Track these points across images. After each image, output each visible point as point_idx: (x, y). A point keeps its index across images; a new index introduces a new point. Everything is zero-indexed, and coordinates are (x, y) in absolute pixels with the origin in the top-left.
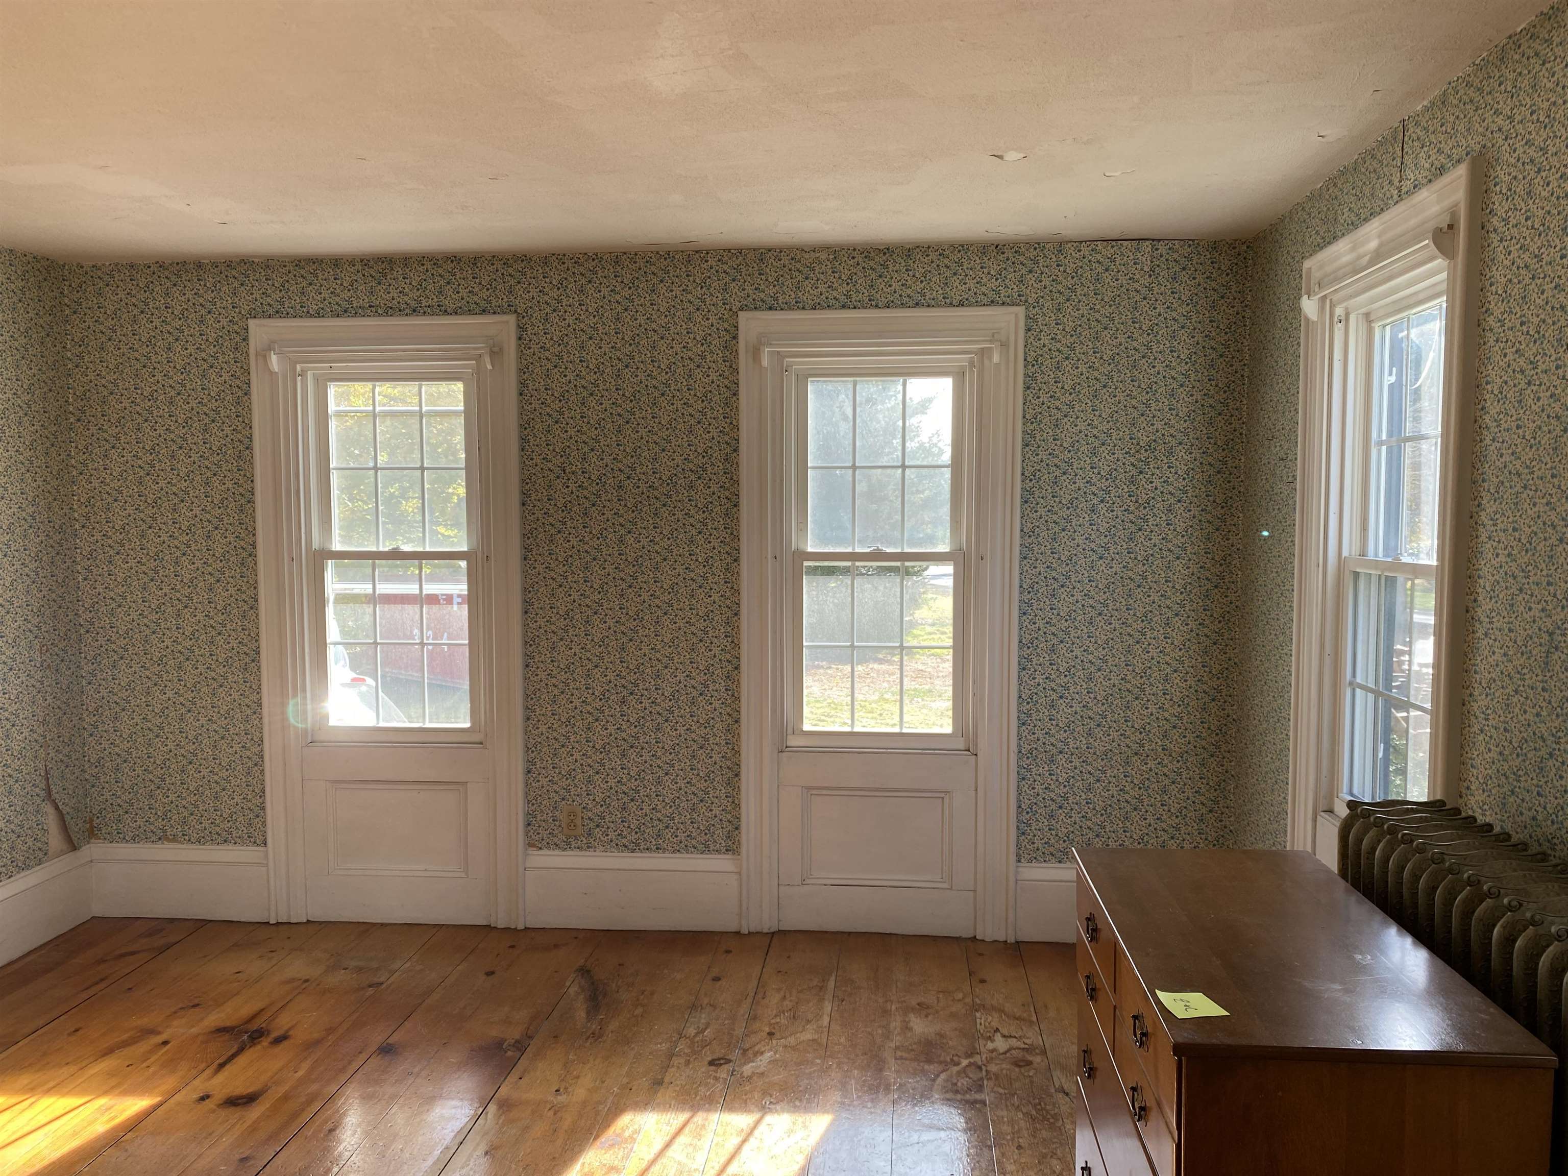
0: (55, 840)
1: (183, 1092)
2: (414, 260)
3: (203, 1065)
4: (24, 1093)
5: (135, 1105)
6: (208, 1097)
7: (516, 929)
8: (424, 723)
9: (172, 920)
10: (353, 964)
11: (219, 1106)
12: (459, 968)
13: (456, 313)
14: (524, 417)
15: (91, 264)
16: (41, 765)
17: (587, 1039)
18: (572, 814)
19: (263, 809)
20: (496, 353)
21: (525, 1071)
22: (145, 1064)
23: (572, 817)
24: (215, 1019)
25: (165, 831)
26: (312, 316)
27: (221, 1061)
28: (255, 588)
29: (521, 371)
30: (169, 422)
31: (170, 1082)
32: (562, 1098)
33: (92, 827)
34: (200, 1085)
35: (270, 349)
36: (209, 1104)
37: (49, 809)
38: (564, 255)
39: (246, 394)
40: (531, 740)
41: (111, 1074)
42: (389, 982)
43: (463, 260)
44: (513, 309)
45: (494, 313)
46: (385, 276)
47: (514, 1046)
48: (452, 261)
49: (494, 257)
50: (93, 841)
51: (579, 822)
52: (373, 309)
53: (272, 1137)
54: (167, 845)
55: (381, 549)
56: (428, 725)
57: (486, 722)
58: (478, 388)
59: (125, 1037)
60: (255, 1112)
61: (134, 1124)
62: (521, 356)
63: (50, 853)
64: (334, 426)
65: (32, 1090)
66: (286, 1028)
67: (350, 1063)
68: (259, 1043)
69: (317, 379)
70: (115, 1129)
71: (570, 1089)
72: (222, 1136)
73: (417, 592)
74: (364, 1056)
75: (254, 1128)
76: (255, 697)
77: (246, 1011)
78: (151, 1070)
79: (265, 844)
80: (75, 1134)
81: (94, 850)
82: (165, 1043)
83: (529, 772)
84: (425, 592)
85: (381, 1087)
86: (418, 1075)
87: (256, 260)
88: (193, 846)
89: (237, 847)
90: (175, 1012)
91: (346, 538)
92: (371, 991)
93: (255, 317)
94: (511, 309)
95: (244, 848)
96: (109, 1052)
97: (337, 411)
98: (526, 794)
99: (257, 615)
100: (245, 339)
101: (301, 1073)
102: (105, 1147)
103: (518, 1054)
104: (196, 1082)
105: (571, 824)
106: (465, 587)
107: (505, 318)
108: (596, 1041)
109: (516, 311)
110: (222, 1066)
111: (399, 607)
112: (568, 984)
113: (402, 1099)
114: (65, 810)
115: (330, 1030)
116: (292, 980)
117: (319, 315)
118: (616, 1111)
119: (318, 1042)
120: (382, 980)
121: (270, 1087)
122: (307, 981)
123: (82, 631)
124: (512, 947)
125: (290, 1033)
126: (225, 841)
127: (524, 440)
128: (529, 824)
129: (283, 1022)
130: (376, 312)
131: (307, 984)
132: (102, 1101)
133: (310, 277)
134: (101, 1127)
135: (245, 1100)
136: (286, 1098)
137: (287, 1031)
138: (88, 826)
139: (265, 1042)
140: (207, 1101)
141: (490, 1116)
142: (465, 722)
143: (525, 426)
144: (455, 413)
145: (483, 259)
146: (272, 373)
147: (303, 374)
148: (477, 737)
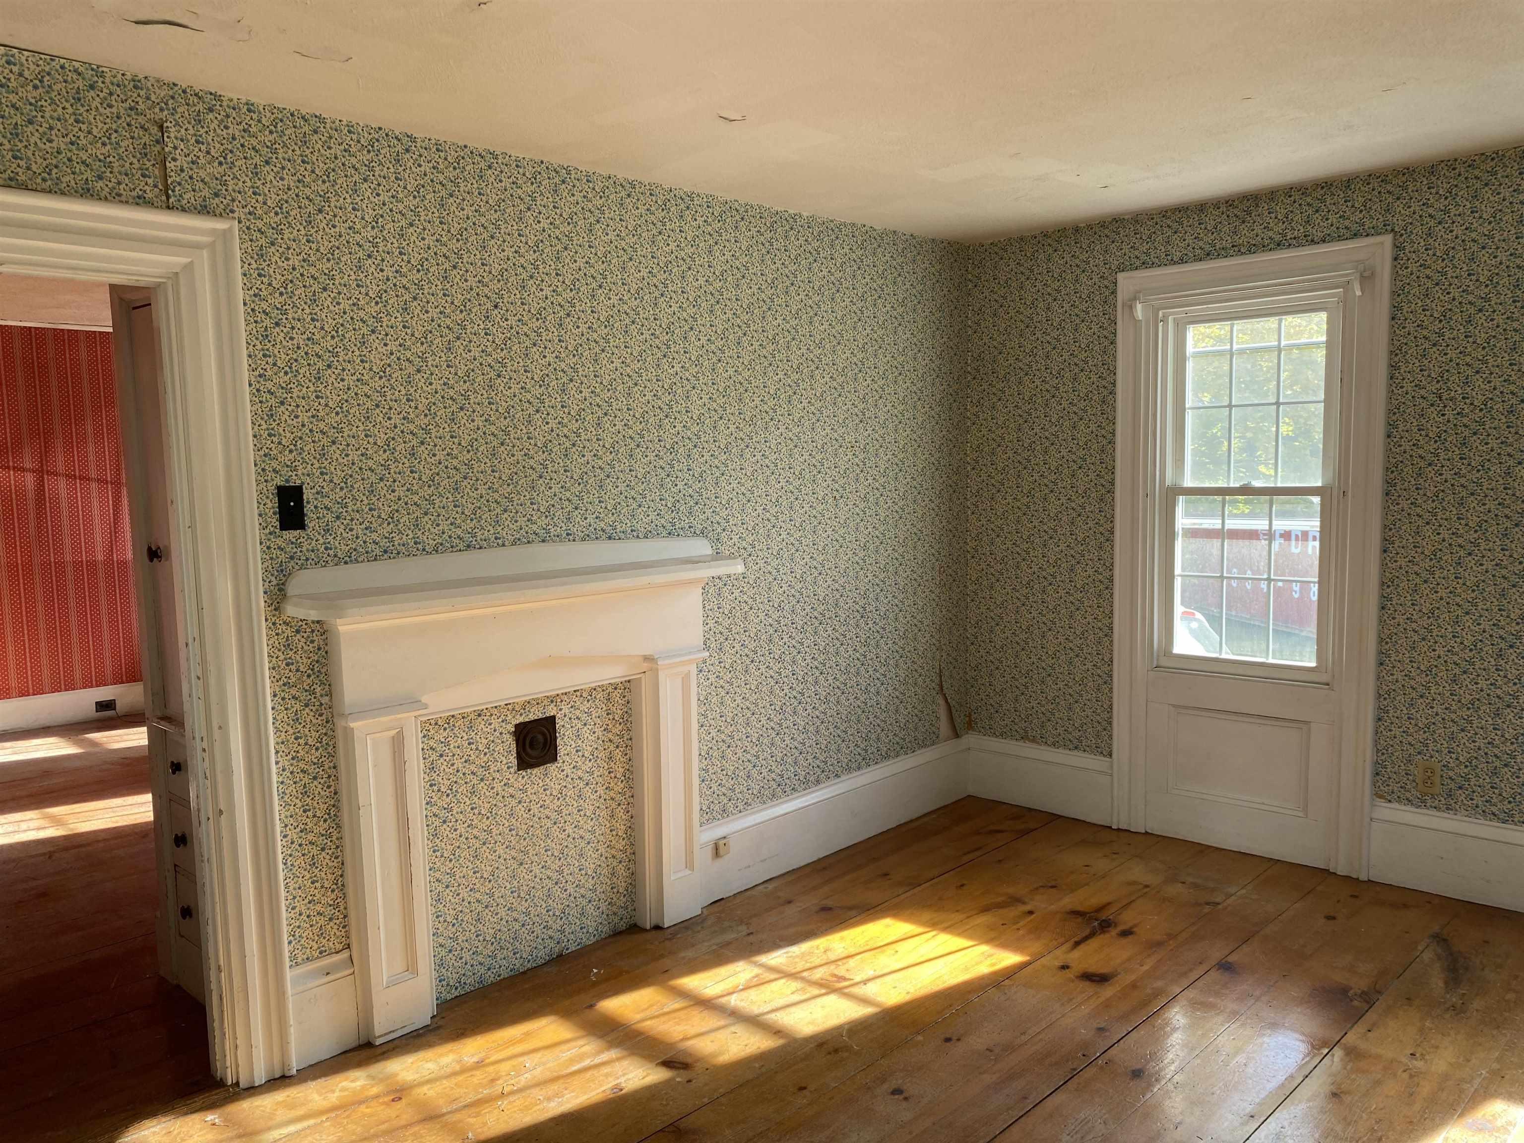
0: (944, 727)
1: (1048, 958)
2: (1281, 192)
3: (1062, 940)
4: (929, 927)
5: (1009, 959)
6: (1068, 967)
7: (1358, 879)
8: (1267, 657)
9: (1030, 810)
10: (1190, 879)
11: (1077, 977)
12: (1297, 905)
13: (1324, 241)
14: (1395, 342)
15: (990, 242)
16: (937, 665)
17: (1448, 1009)
18: (1429, 771)
19: (1110, 723)
20: (1367, 277)
21: (1374, 1025)
22: (1015, 927)
23: (1429, 774)
24: (1069, 901)
25: (1026, 732)
26: (1175, 263)
27: (1076, 939)
28: (1112, 522)
29: (1394, 294)
30: (1045, 374)
31: (1037, 946)
32: (1419, 1064)
33: (970, 720)
34: (1061, 955)
35: (1135, 299)
36: (1069, 974)
37: (941, 702)
38: (1456, 160)
39: (1112, 343)
40: (1384, 687)
41: (991, 928)
42: (1225, 904)
43: (1335, 184)
44: (1389, 228)
45: (1367, 235)
46: (1249, 214)
47: (1360, 996)
48: (1323, 188)
49: (1370, 175)
50: (970, 732)
51: (1437, 780)
52: (1236, 249)
53: (1124, 1017)
54: (1028, 744)
55: (1232, 485)
56: (1271, 661)
57: (1333, 663)
58: (1344, 317)
59: (1000, 899)
60: (1108, 991)
61: (1010, 973)
62: (1395, 276)
63: (941, 736)
64: (1191, 369)
65: (934, 925)
66: (1130, 924)
67: (1191, 970)
68: (1108, 932)
69: (1177, 323)
70: (995, 973)
71: (1427, 1057)
72: (1080, 1004)
73: (1220, 527)
74: (1204, 967)
75: (1107, 1005)
76: (1106, 621)
77: (1095, 901)
78: (1021, 932)
79: (1111, 755)
80: (967, 969)
81: (971, 739)
82: (1031, 913)
83: (1379, 719)
84: (1226, 527)
85: (1223, 1000)
86: (1258, 999)
87: (1126, 217)
88: (1049, 748)
89: (1086, 755)
90: (1037, 889)
91: (1195, 475)
92: (1207, 909)
93: (1123, 271)
94: (1387, 228)
95: (1093, 756)
96: (986, 909)
97: (1194, 353)
98: (1376, 743)
99: (1113, 546)
100: (1114, 292)
101: (1146, 968)
102: (989, 985)
103: (1366, 1007)
104: (1058, 952)
105: (1428, 781)
106: (1318, 524)
107: (1379, 239)
108: (1457, 1014)
109: (1393, 230)
110: (1077, 944)
111: (1247, 542)
112: (1420, 948)
113: (1243, 1018)
114: (952, 703)
115: (1171, 936)
116: (1134, 883)
117: (1182, 261)
118: (1484, 1094)
119: (1160, 944)
120: (1218, 900)
121: (1119, 973)
122: (1147, 886)
123: (969, 556)
124: (1355, 897)
125: (1135, 929)
126: (1076, 748)
127: (1393, 367)
128: (1377, 774)
129: (1128, 919)
130: (1239, 251)
131: (1148, 889)
132: (984, 948)
133: (1175, 225)
134: (984, 969)
135: (1097, 978)
136: (1134, 986)
137: (1131, 928)
138: (967, 719)
139: (1114, 932)
140: (1067, 971)
141: (1336, 1059)
142: (1310, 662)
143: (1395, 352)
144: (1317, 345)
145: (1358, 179)
146: (1136, 322)
147: (1164, 320)
148: (1325, 678)
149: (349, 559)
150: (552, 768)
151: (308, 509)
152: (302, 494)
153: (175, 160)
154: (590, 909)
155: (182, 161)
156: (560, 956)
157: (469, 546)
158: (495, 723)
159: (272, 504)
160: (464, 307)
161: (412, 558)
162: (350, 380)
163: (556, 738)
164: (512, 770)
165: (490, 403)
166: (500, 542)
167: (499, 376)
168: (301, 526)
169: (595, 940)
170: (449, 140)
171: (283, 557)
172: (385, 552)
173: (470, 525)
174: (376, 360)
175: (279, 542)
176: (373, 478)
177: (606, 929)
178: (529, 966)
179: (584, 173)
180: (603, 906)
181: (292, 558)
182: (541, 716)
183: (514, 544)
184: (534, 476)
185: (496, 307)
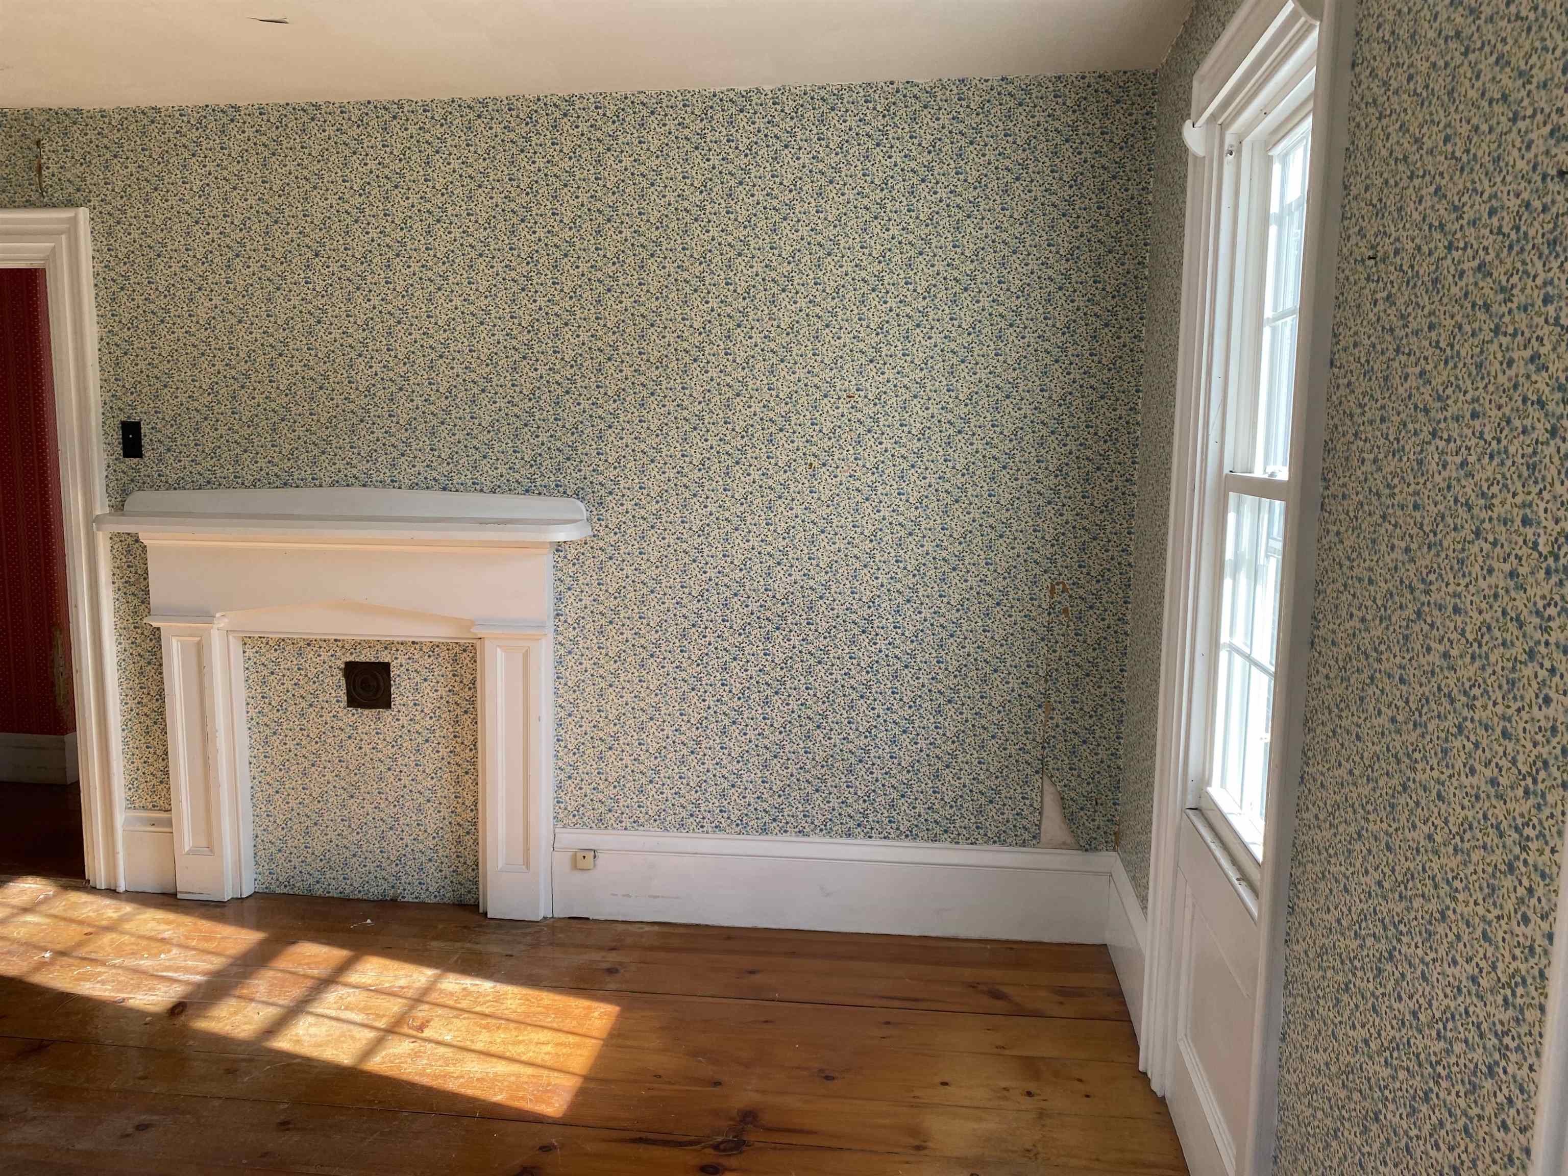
149: (177, 486)
150: (385, 714)
151: (145, 441)
152: (140, 428)
153: (48, 168)
154: (431, 868)
155: (54, 168)
156: (394, 900)
157: (285, 484)
158: (325, 656)
159: (117, 436)
160: (285, 259)
161: (231, 490)
162: (180, 333)
163: (390, 685)
164: (342, 705)
165: (309, 349)
166: (317, 482)
167: (319, 322)
168: (140, 455)
169: (435, 901)
170: (270, 102)
171: (125, 479)
172: (209, 482)
173: (287, 464)
174: (202, 314)
175: (123, 466)
176: (198, 418)
177: (449, 897)
178: (360, 896)
179: (420, 104)
180: (447, 871)
181: (132, 481)
182: (373, 660)
183: (332, 485)
184: (354, 420)
185: (317, 255)
